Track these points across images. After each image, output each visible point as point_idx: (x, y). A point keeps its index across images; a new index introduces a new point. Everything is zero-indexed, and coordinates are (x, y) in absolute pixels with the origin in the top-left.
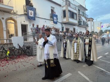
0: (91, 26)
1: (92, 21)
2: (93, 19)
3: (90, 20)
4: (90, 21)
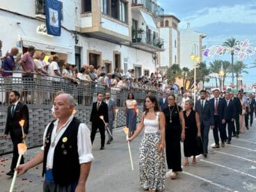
0: (171, 44)
1: (175, 26)
2: (179, 21)
3: (167, 22)
4: (167, 25)
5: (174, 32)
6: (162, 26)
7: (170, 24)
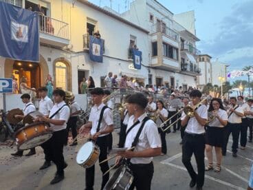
2: (211, 58)
3: (203, 59)
5: (208, 64)
6: (200, 61)
7: (205, 60)
